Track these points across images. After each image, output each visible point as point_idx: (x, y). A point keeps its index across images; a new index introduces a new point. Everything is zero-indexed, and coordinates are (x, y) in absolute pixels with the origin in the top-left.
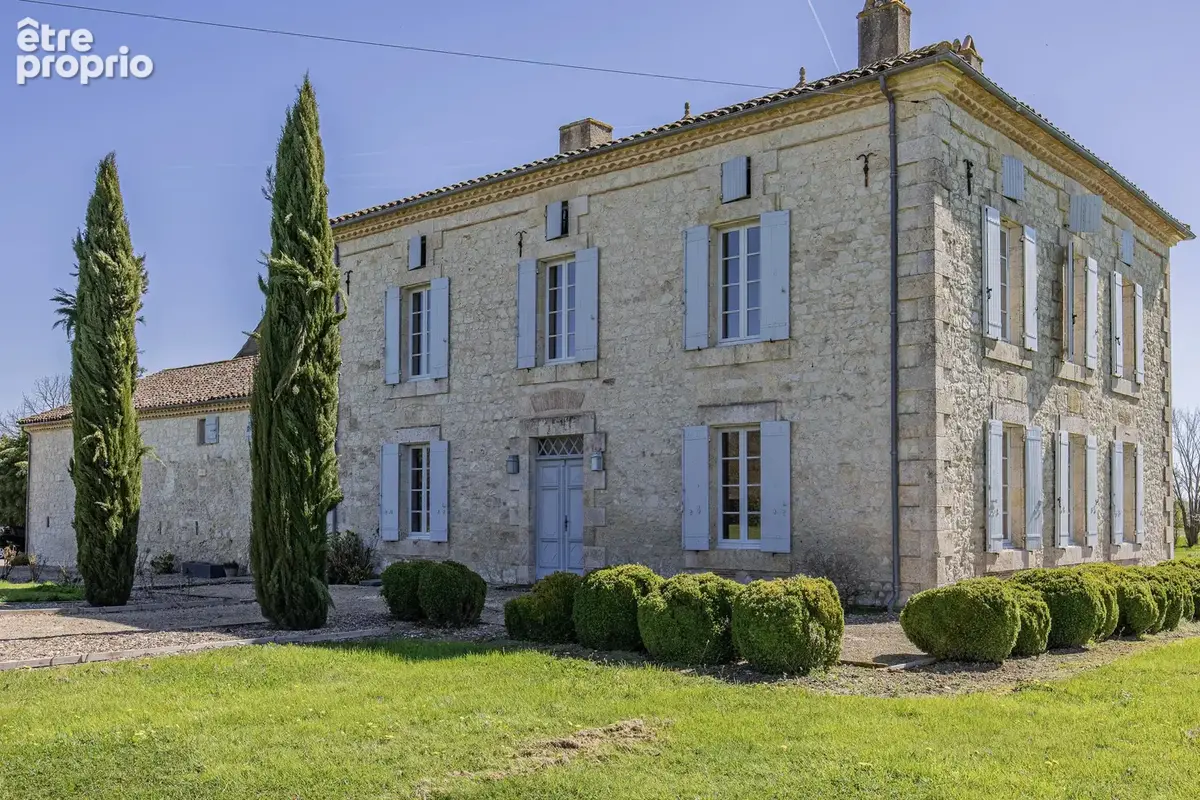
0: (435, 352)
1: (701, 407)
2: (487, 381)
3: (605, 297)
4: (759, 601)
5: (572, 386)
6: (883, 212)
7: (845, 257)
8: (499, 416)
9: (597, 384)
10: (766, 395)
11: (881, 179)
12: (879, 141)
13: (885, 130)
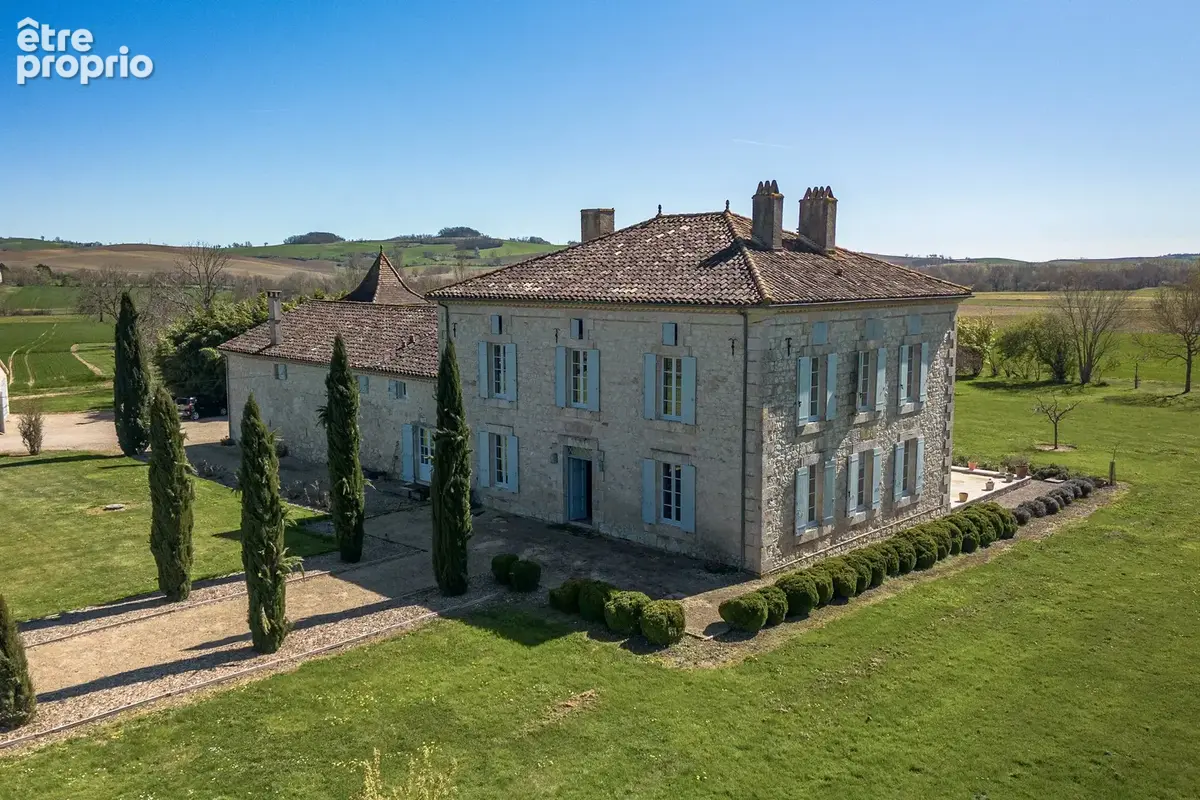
0: (508, 379)
1: (652, 449)
2: (539, 409)
3: (603, 379)
4: (650, 617)
5: (587, 423)
6: (740, 370)
7: (722, 390)
8: (546, 429)
9: (598, 424)
10: (684, 450)
11: (739, 353)
12: (739, 333)
13: (741, 328)
